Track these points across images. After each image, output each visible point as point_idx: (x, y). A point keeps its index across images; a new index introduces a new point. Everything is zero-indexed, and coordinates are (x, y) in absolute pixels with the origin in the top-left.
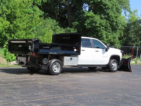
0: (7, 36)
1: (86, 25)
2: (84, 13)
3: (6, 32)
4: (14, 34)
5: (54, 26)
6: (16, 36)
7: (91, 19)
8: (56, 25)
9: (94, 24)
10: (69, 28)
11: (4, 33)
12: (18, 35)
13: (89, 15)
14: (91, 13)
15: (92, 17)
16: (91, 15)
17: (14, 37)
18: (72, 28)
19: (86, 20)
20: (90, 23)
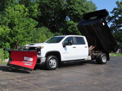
0: (9, 39)
1: (69, 30)
2: (66, 22)
3: (9, 36)
4: (15, 37)
5: (47, 32)
6: (16, 39)
7: (72, 26)
8: (48, 31)
9: (74, 29)
10: (57, 33)
11: (8, 37)
12: (18, 38)
13: (70, 23)
14: (72, 22)
15: (72, 25)
16: (72, 23)
17: (14, 39)
18: (59, 33)
19: (68, 27)
20: (71, 28)
